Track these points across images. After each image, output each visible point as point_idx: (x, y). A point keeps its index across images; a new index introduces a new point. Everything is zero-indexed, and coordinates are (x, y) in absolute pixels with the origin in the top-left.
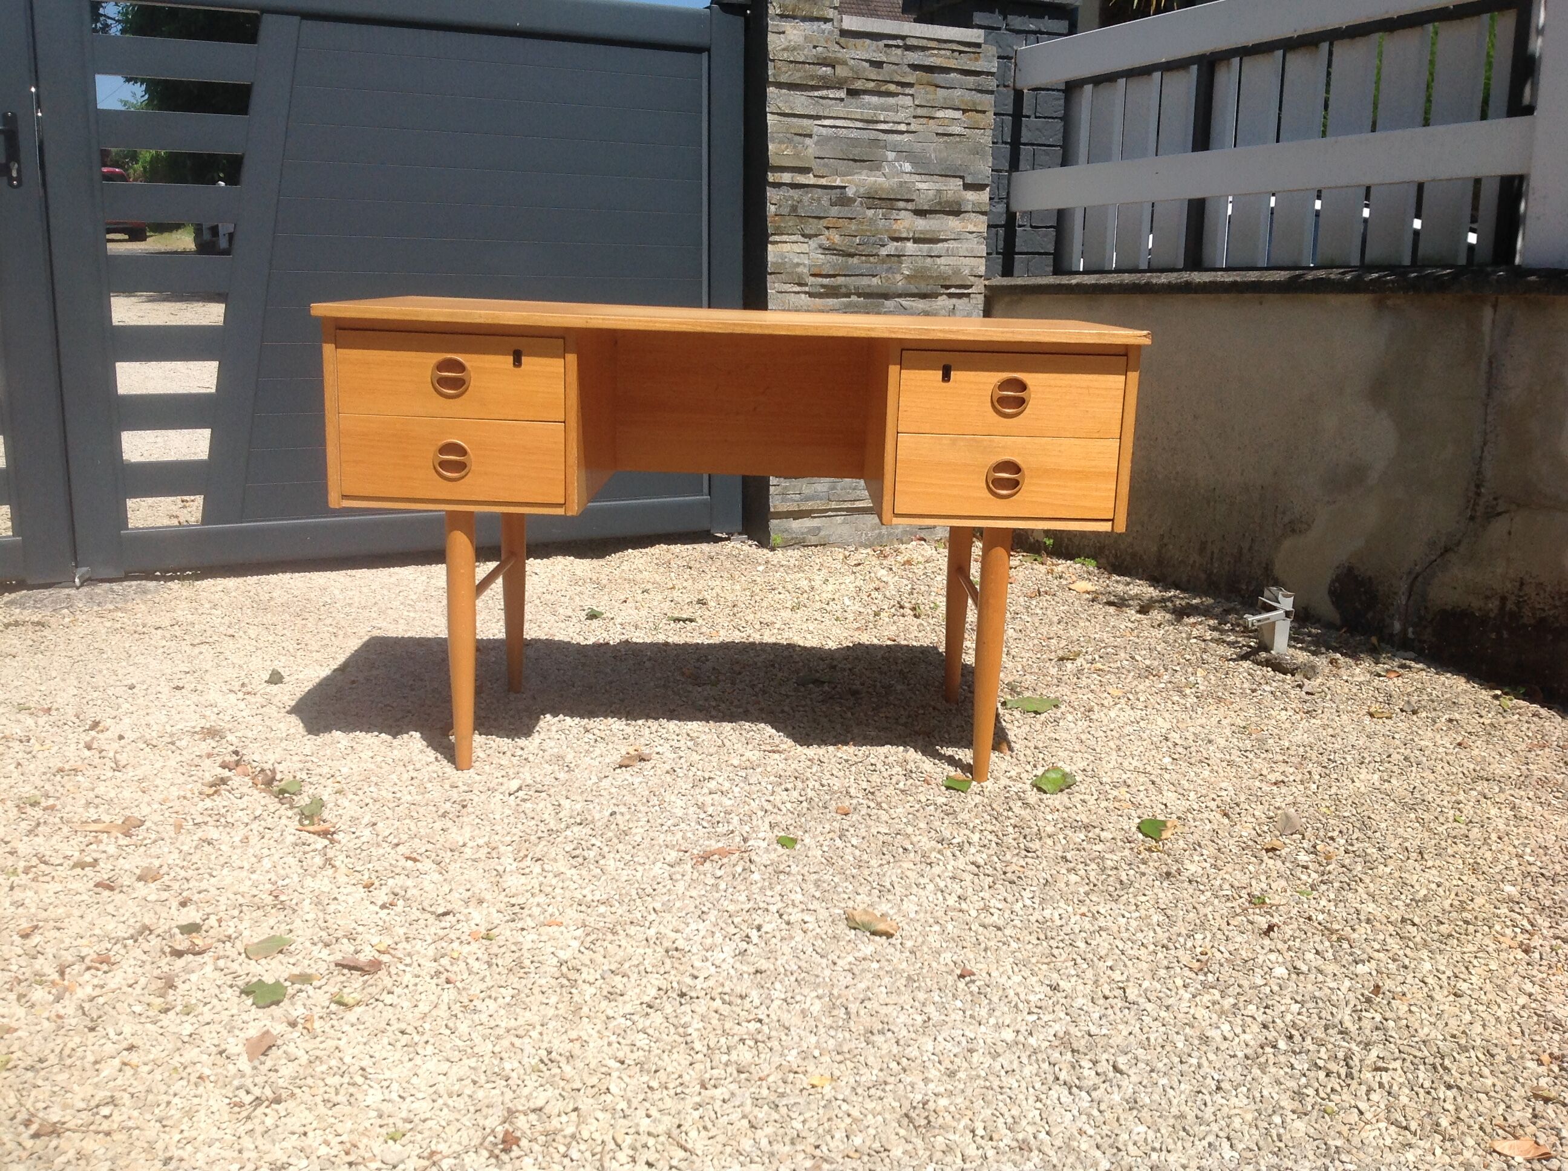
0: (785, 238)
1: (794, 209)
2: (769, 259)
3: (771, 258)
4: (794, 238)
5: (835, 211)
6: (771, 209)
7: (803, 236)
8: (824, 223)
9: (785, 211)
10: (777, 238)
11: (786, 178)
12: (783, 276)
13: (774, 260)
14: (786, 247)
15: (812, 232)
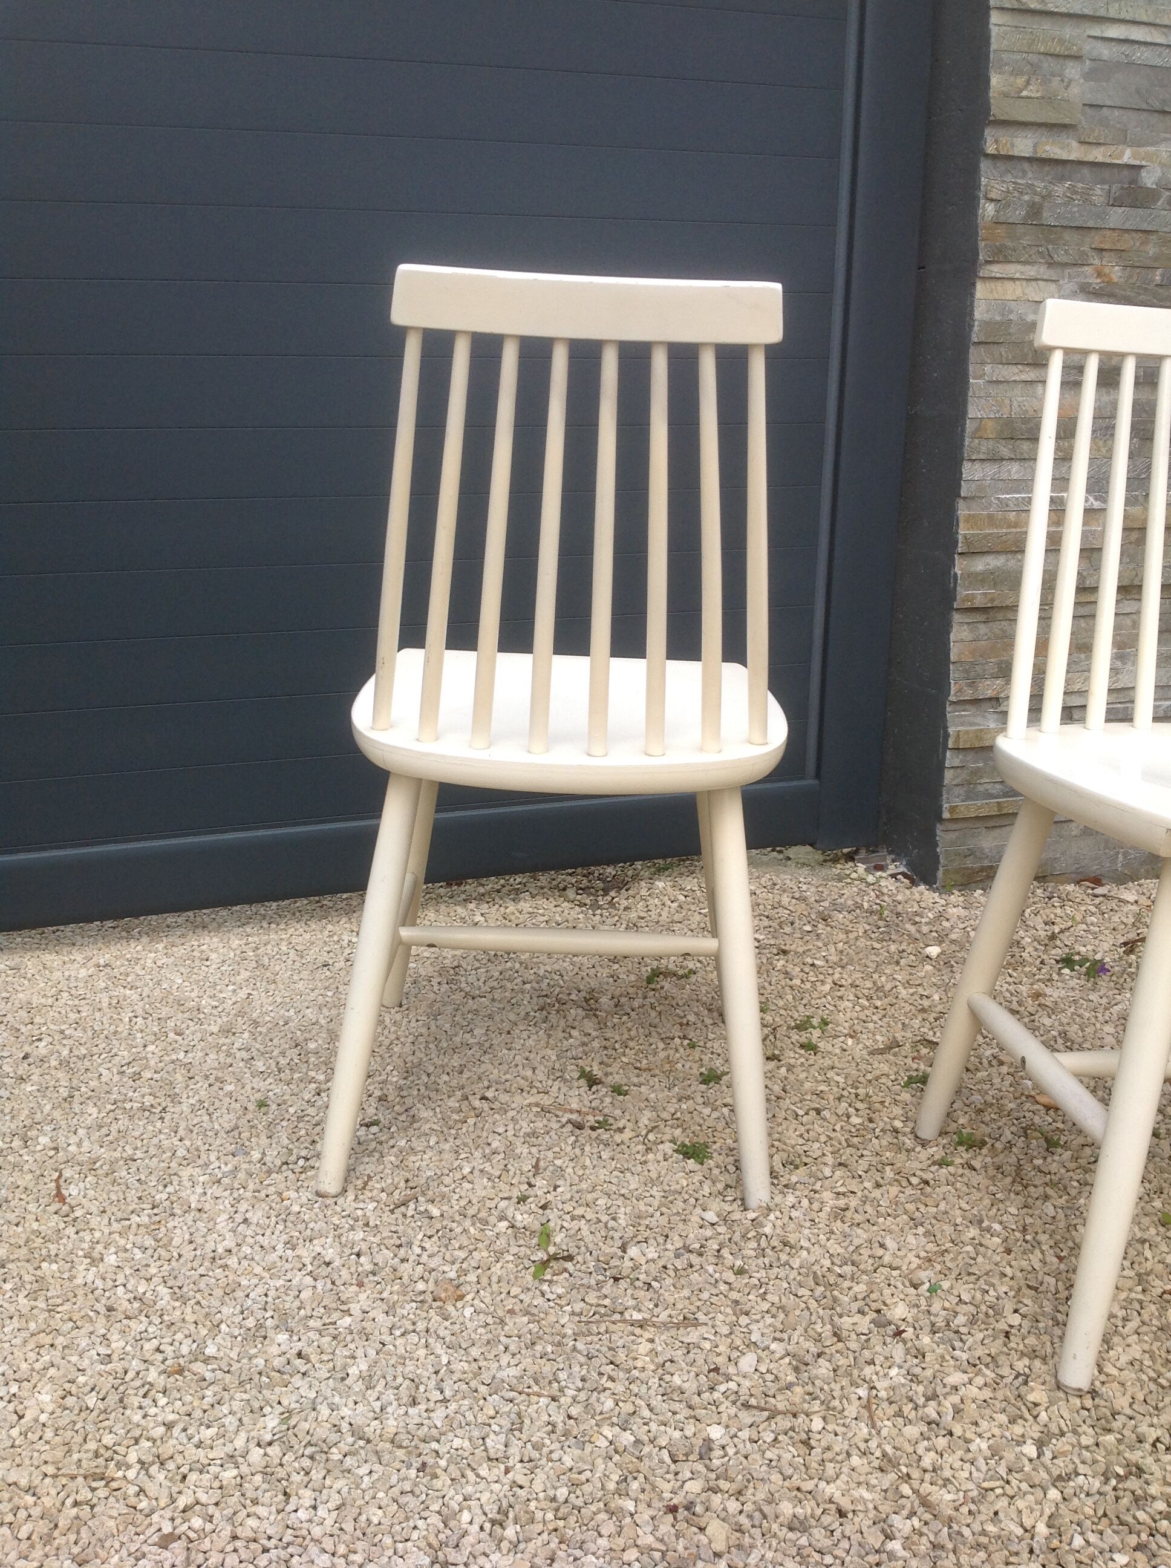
0: (1012, 269)
1: (1035, 210)
2: (978, 314)
3: (980, 313)
4: (1031, 271)
5: (1117, 216)
6: (988, 210)
7: (1051, 264)
8: (1096, 240)
9: (1018, 214)
10: (996, 270)
11: (1023, 145)
12: (1003, 350)
13: (986, 317)
14: (1012, 291)
15: (1065, 259)
